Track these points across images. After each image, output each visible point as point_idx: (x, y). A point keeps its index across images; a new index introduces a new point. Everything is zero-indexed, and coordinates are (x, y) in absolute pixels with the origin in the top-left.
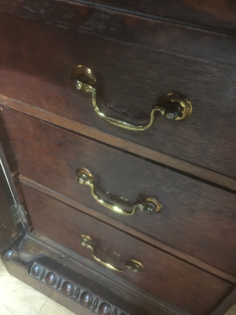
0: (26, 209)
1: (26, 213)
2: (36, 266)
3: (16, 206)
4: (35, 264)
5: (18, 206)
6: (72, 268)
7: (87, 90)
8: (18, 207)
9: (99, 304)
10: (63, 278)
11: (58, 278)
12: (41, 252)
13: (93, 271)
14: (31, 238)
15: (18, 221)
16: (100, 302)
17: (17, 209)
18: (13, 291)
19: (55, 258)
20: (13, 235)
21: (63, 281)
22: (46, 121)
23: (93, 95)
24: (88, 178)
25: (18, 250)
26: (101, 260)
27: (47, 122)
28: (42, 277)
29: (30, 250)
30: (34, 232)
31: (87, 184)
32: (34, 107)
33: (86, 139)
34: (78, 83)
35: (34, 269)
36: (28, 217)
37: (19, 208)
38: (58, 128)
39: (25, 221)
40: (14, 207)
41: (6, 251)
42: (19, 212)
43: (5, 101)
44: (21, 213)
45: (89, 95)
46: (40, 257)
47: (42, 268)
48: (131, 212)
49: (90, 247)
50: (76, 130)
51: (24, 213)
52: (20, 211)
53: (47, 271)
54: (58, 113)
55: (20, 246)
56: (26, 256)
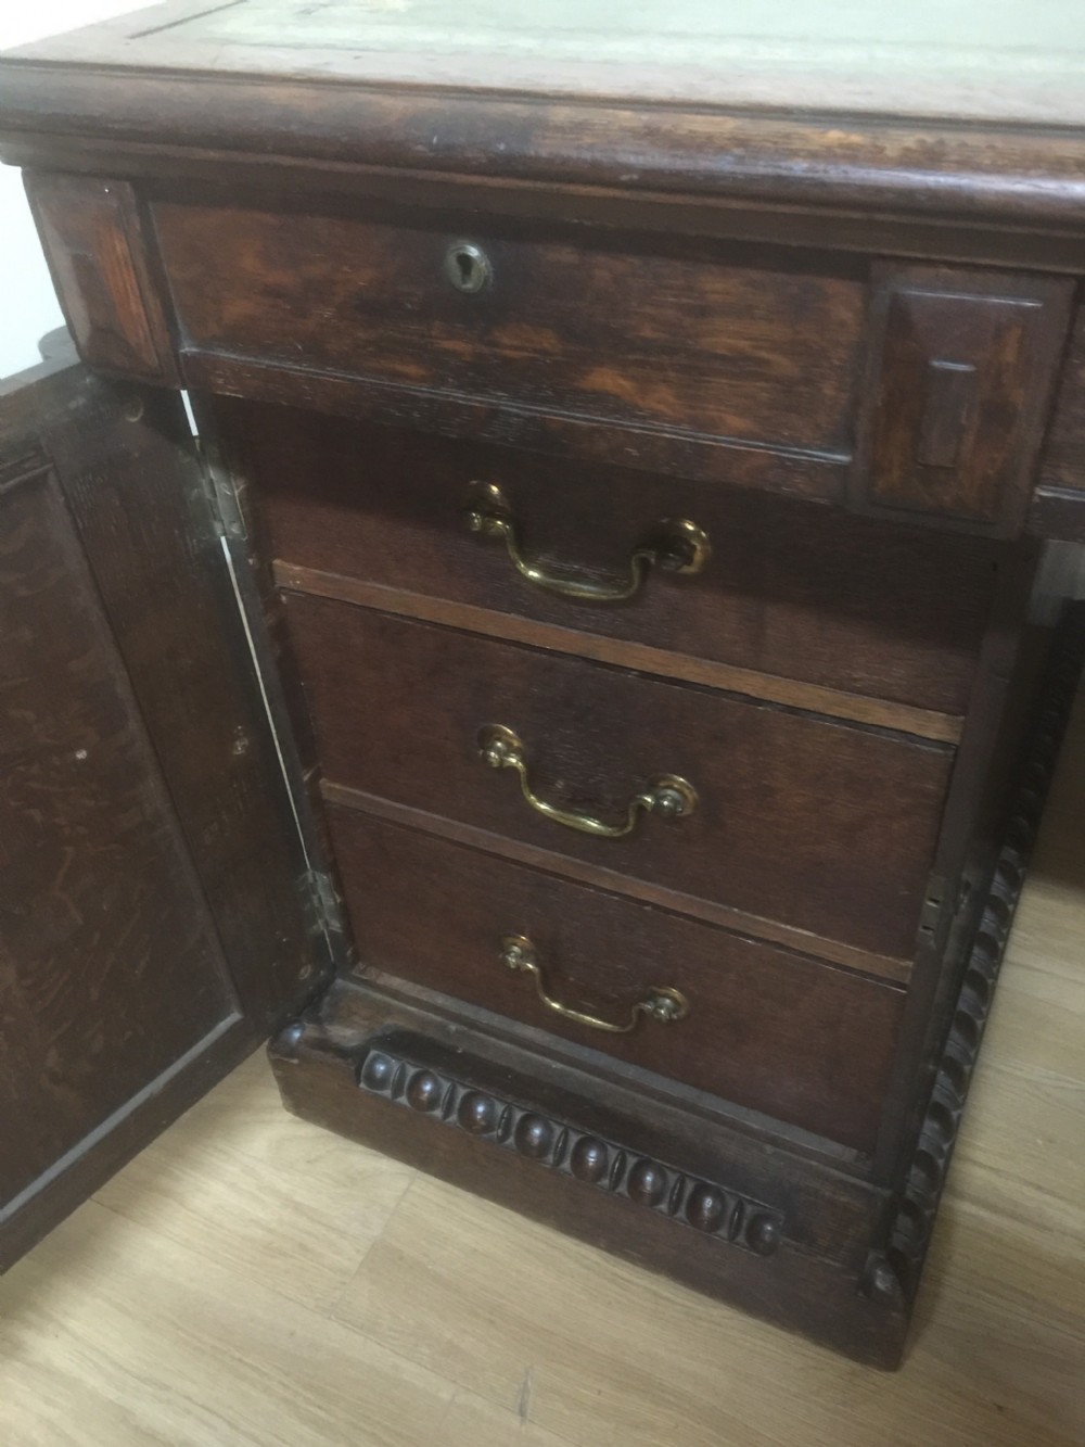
0: (339, 886)
1: (339, 900)
2: (375, 1059)
3: (311, 879)
4: (373, 1053)
5: (317, 878)
6: (484, 1056)
7: (493, 530)
8: (315, 880)
9: (572, 1145)
10: (461, 1084)
11: (446, 1085)
12: (389, 1021)
13: (548, 1061)
14: (352, 986)
15: (315, 927)
16: (574, 1139)
17: (313, 889)
18: (308, 1162)
19: (430, 1033)
20: (305, 972)
21: (462, 1092)
22: (398, 612)
23: (507, 539)
24: (510, 749)
25: (318, 1021)
26: (566, 1005)
27: (402, 616)
28: (397, 1092)
29: (356, 1018)
30: (361, 966)
31: (508, 764)
32: (368, 584)
33: (497, 645)
34: (474, 518)
35: (371, 1067)
36: (345, 911)
37: (319, 883)
38: (428, 627)
39: (336, 925)
40: (306, 879)
41: (285, 1024)
42: (320, 898)
43: (294, 578)
44: (323, 898)
45: (498, 541)
46: (388, 1033)
47: (395, 1065)
48: (625, 825)
49: (530, 966)
50: (471, 627)
51: (335, 900)
52: (322, 893)
53: (411, 1071)
54: (427, 591)
55: (325, 1011)
56: (346, 1034)
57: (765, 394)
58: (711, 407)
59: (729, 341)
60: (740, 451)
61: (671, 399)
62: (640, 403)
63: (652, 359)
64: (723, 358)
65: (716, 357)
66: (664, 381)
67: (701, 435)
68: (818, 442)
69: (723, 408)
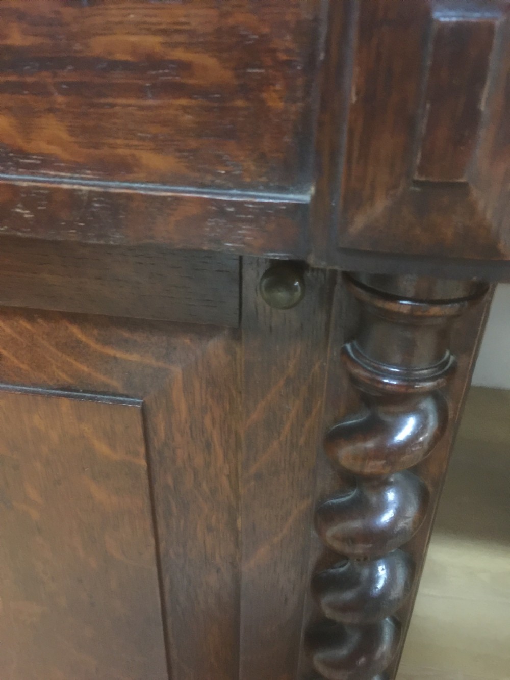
57: (188, 117)
58: (119, 142)
59: (133, 39)
60: (165, 198)
61: (65, 136)
62: (27, 147)
63: (30, 79)
64: (126, 66)
65: (114, 65)
66: (50, 110)
67: (111, 184)
68: (264, 179)
69: (135, 143)
